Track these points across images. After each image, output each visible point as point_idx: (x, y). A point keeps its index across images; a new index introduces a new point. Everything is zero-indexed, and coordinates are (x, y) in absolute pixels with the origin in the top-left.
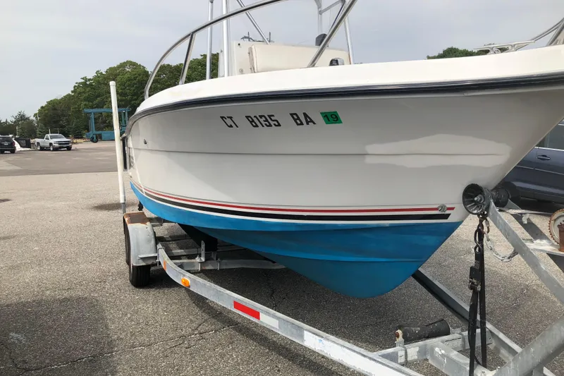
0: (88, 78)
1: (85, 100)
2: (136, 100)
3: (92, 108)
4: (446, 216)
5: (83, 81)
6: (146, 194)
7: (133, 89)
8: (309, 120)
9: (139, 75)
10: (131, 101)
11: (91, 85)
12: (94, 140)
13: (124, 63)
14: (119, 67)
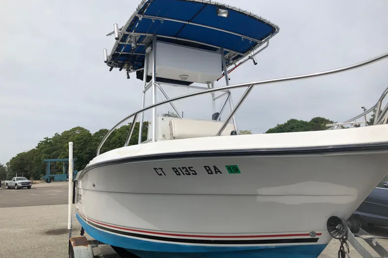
0: (49, 138)
1: (45, 153)
2: (81, 153)
3: (49, 158)
4: (316, 240)
5: (45, 140)
6: (89, 222)
7: (79, 145)
8: (217, 171)
9: (85, 136)
10: (78, 153)
11: (50, 142)
12: (47, 181)
13: (75, 128)
14: (71, 131)
